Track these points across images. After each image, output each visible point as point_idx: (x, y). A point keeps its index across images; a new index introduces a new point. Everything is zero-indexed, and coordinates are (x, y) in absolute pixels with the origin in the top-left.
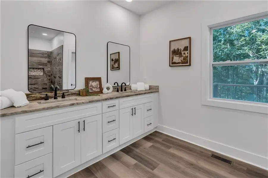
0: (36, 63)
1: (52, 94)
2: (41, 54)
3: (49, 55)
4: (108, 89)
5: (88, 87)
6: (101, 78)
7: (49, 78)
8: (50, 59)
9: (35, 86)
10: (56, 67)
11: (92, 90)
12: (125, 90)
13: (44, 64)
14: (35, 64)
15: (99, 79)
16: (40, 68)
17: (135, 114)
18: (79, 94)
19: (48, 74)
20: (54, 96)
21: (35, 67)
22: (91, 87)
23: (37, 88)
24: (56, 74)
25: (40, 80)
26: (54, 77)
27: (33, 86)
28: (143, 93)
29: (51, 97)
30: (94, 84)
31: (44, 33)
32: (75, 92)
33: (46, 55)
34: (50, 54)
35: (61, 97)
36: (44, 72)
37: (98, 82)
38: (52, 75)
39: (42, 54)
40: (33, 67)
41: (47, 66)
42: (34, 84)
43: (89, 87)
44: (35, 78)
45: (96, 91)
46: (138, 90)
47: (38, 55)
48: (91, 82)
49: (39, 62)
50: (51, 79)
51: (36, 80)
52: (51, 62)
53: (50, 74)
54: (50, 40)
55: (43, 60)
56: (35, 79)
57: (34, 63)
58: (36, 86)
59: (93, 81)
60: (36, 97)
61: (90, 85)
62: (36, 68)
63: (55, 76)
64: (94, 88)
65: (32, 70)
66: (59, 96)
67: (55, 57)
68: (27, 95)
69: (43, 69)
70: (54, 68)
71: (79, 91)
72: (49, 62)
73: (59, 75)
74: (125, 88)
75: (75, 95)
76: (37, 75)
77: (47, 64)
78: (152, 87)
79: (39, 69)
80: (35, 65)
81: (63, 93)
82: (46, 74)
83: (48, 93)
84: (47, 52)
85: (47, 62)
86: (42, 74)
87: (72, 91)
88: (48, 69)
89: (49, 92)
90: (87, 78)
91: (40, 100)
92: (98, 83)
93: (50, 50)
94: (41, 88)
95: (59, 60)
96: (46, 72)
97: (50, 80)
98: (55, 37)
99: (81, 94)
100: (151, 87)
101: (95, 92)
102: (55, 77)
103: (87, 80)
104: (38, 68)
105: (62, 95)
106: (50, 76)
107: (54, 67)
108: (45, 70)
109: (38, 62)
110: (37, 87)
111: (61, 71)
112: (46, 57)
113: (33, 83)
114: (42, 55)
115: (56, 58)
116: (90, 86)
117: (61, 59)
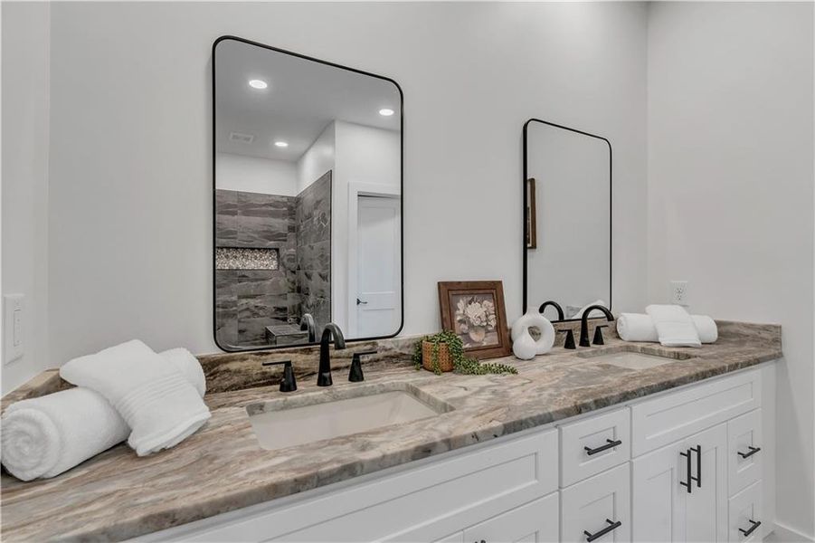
0: (258, 233)
1: (311, 360)
2: (271, 205)
3: (292, 207)
4: (535, 332)
5: (452, 327)
6: (500, 282)
7: (292, 277)
8: (294, 219)
9: (257, 302)
10: (312, 245)
11: (470, 340)
12: (598, 340)
13: (280, 235)
14: (256, 236)
15: (492, 290)
16: (270, 249)
17: (699, 480)
18: (417, 358)
19: (288, 264)
20: (316, 367)
21: (256, 244)
22: (464, 327)
23: (262, 308)
24: (311, 266)
25: (268, 283)
26: (306, 274)
27: (252, 302)
28: (724, 367)
29: (307, 375)
30: (475, 311)
31: (279, 141)
32: (402, 347)
33: (285, 209)
34: (294, 205)
35: (348, 372)
36: (278, 261)
37: (491, 304)
38: (299, 269)
39: (274, 207)
40: (251, 245)
41: (285, 240)
42: (253, 297)
43: (457, 325)
44: (257, 277)
45: (485, 344)
46: (664, 341)
47: (264, 208)
48: (461, 304)
49: (267, 231)
50: (299, 282)
51: (259, 282)
52: (298, 229)
53: (293, 266)
54: (295, 162)
55: (277, 225)
56: (257, 280)
57: (254, 232)
58: (259, 300)
59: (470, 299)
60: (246, 373)
61: (458, 318)
62: (259, 249)
63: (309, 272)
64: (476, 331)
65: (250, 255)
66: (337, 369)
67: (306, 213)
68: (210, 366)
69: (277, 250)
70: (307, 246)
71: (418, 345)
72: (291, 229)
73: (320, 271)
74: (598, 328)
75: (402, 362)
76: (262, 268)
77: (286, 235)
78: (732, 329)
79: (266, 250)
80: (255, 239)
81: (356, 356)
82: (283, 265)
83: (294, 355)
84: (285, 200)
85: (286, 229)
86: (273, 265)
87: (388, 343)
88: (288, 250)
89: (295, 352)
90: (445, 284)
91: (263, 385)
92: (492, 310)
93: (293, 193)
94: (270, 306)
95: (319, 223)
96: (285, 260)
97: (294, 283)
98: (309, 148)
99: (428, 359)
100: (724, 329)
101: (478, 349)
102: (309, 277)
103: (449, 293)
104: (264, 249)
105: (350, 362)
106: (294, 272)
107: (305, 243)
108: (283, 252)
109: (264, 231)
110: (262, 305)
111: (326, 259)
112: (284, 216)
113: (252, 292)
114: (272, 209)
115: (310, 216)
116: (460, 321)
117: (327, 217)
